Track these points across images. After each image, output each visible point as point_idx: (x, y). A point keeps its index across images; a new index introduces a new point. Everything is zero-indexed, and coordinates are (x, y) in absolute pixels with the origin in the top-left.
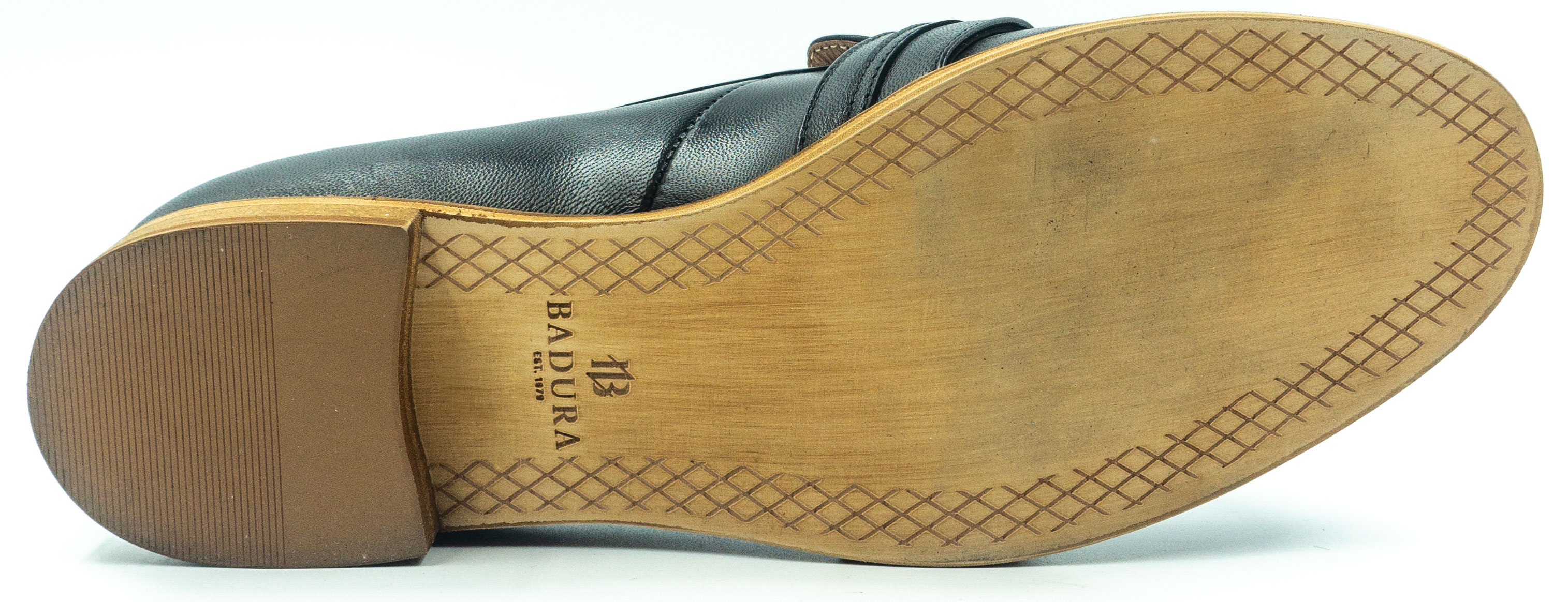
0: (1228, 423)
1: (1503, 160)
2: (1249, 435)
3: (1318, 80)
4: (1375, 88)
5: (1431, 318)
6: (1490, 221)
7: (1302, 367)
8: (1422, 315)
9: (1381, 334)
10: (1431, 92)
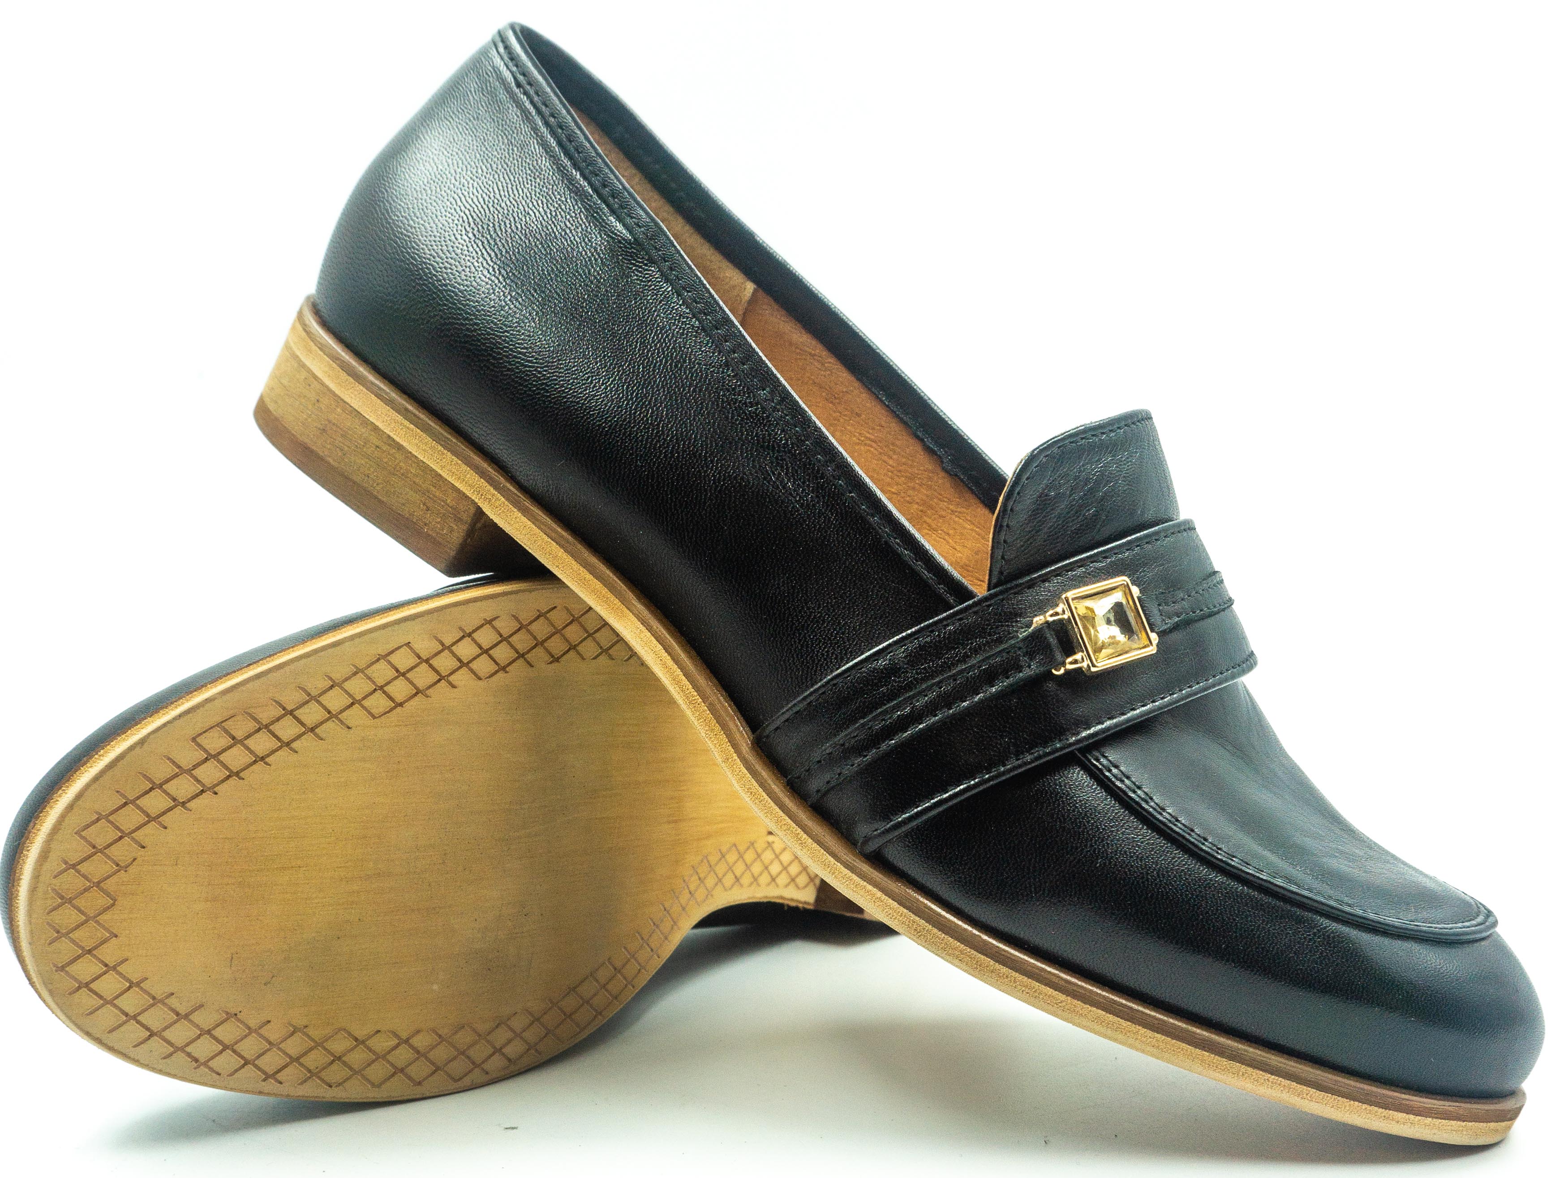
0: (399, 690)
1: (75, 935)
2: (383, 672)
3: (274, 1037)
4: (218, 1025)
5: (179, 767)
6: (97, 868)
7: (323, 735)
8: (189, 772)
9: (236, 758)
10: (155, 1018)
